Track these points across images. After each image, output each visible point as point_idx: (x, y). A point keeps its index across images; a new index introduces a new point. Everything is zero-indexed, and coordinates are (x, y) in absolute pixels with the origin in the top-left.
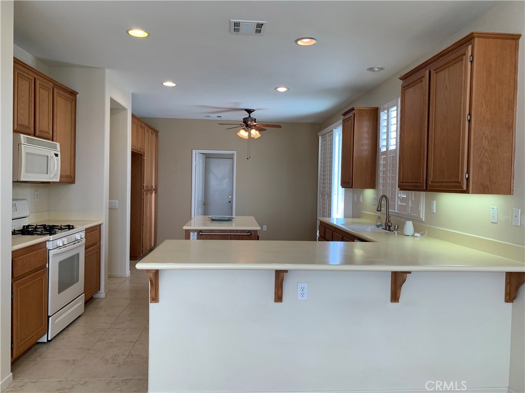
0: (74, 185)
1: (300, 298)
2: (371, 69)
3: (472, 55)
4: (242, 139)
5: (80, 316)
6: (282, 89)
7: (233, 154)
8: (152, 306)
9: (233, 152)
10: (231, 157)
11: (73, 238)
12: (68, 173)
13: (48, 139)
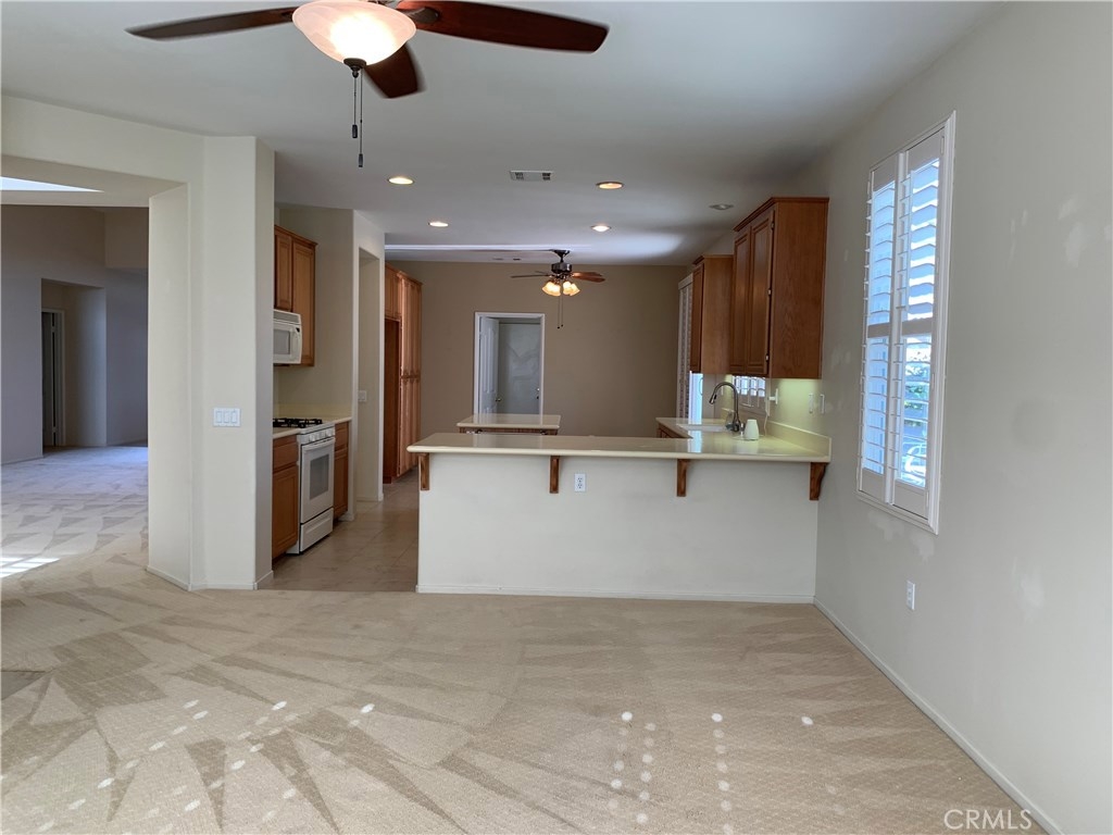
0: (313, 369)
1: (577, 489)
2: (716, 207)
3: (774, 222)
4: (551, 297)
5: (327, 536)
6: (601, 228)
7: (540, 319)
8: (422, 493)
9: (540, 315)
10: (537, 322)
11: (322, 434)
12: (308, 353)
13: (286, 309)
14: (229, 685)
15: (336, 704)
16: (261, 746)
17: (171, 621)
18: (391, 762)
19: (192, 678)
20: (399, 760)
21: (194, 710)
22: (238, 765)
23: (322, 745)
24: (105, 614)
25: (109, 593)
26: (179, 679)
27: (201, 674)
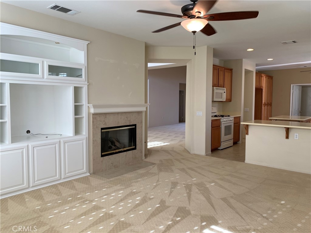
1: (295, 138)
5: (232, 146)
11: (229, 119)
12: (229, 98)
14: (186, 173)
15: (206, 181)
16: (185, 185)
17: (183, 159)
18: (210, 195)
19: (180, 170)
20: (212, 195)
21: (177, 176)
22: (179, 187)
23: (197, 188)
24: (172, 155)
25: (175, 152)
26: (178, 170)
27: (183, 170)
